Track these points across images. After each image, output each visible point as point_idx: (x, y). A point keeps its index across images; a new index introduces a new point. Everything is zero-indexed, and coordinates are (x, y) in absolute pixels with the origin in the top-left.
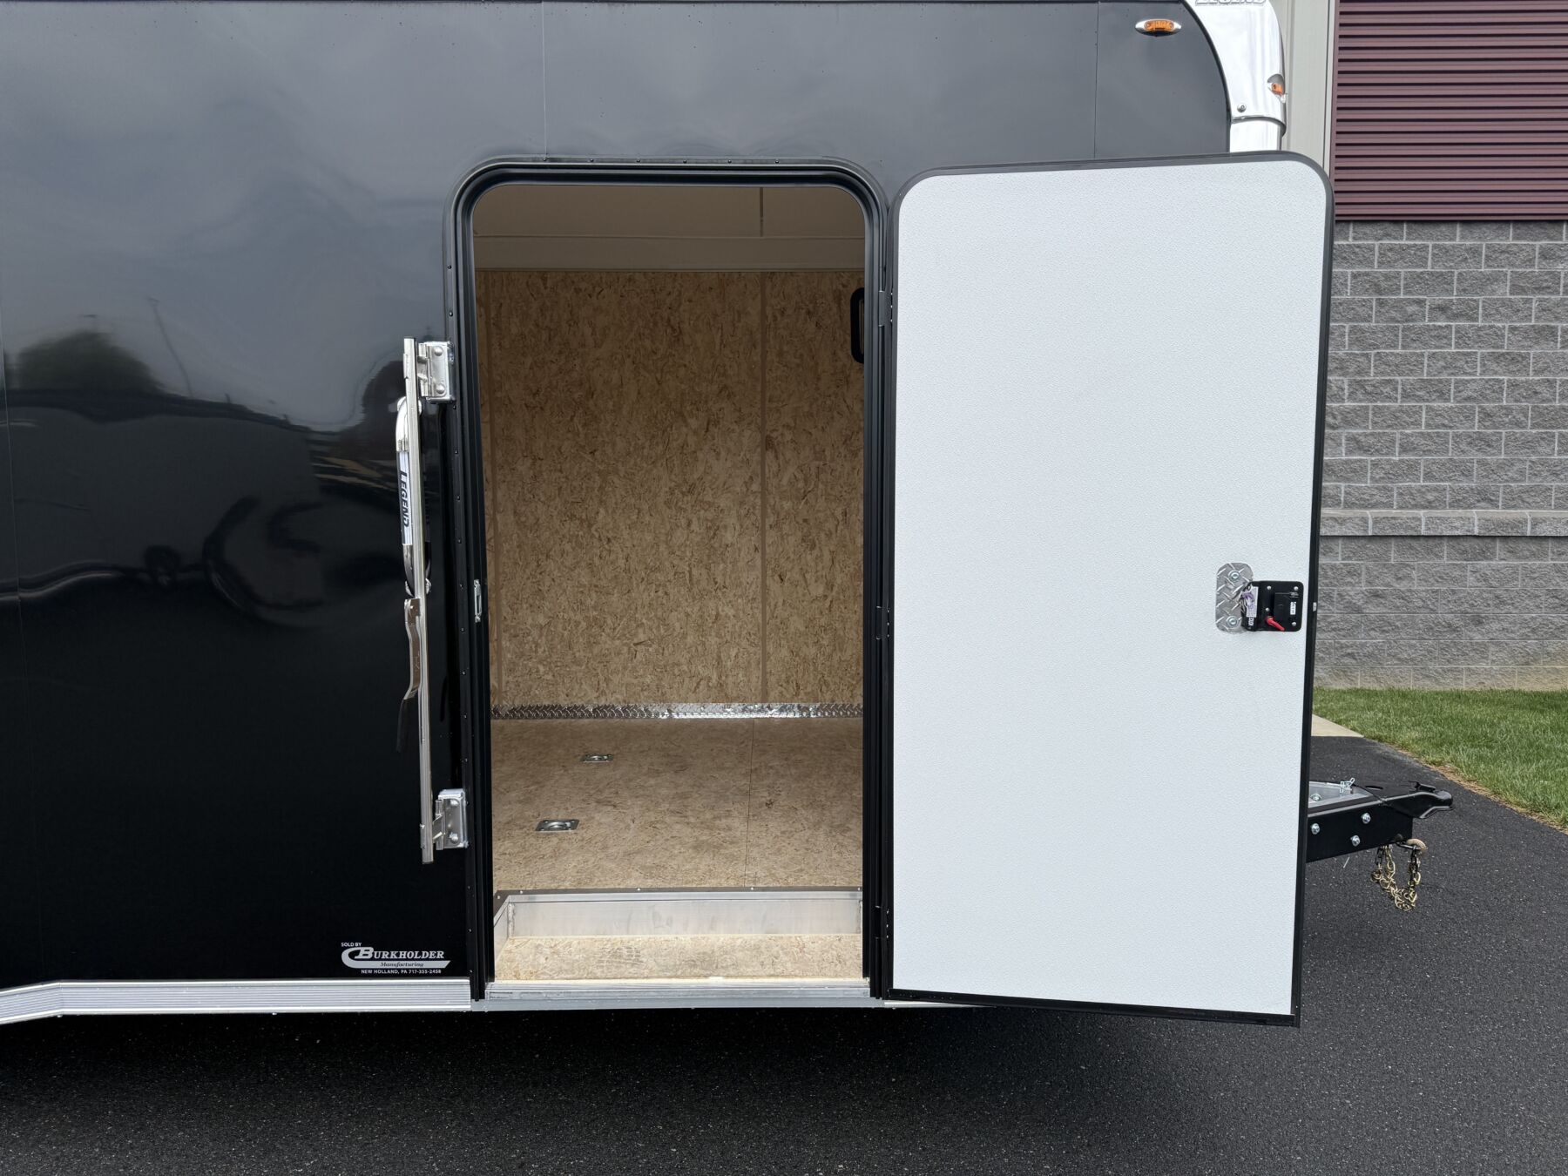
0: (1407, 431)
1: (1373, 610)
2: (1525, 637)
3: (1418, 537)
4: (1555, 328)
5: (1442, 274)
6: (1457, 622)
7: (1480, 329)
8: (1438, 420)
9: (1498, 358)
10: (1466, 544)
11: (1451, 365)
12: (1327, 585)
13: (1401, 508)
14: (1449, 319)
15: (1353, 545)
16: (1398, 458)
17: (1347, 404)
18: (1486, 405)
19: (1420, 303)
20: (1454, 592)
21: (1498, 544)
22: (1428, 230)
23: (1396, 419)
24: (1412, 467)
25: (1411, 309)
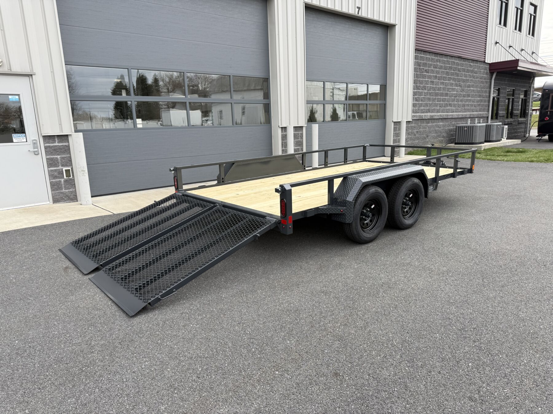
0: (422, 97)
1: (417, 135)
2: (432, 139)
3: (423, 119)
4: (437, 76)
5: (426, 63)
6: (425, 136)
7: (430, 75)
8: (425, 95)
9: (431, 81)
10: (428, 120)
11: (427, 82)
12: (412, 130)
13: (421, 113)
14: (427, 73)
15: (415, 121)
16: (420, 102)
17: (415, 90)
18: (430, 91)
19: (423, 69)
20: (425, 131)
21: (430, 121)
22: (425, 53)
23: (421, 94)
24: (422, 104)
25: (423, 70)
